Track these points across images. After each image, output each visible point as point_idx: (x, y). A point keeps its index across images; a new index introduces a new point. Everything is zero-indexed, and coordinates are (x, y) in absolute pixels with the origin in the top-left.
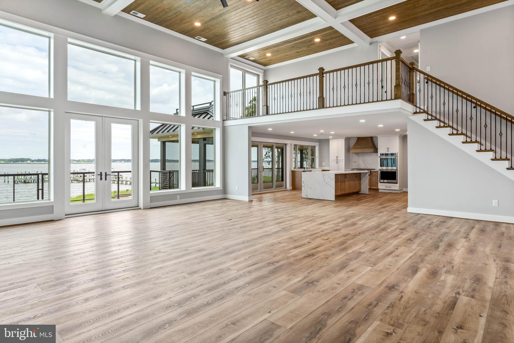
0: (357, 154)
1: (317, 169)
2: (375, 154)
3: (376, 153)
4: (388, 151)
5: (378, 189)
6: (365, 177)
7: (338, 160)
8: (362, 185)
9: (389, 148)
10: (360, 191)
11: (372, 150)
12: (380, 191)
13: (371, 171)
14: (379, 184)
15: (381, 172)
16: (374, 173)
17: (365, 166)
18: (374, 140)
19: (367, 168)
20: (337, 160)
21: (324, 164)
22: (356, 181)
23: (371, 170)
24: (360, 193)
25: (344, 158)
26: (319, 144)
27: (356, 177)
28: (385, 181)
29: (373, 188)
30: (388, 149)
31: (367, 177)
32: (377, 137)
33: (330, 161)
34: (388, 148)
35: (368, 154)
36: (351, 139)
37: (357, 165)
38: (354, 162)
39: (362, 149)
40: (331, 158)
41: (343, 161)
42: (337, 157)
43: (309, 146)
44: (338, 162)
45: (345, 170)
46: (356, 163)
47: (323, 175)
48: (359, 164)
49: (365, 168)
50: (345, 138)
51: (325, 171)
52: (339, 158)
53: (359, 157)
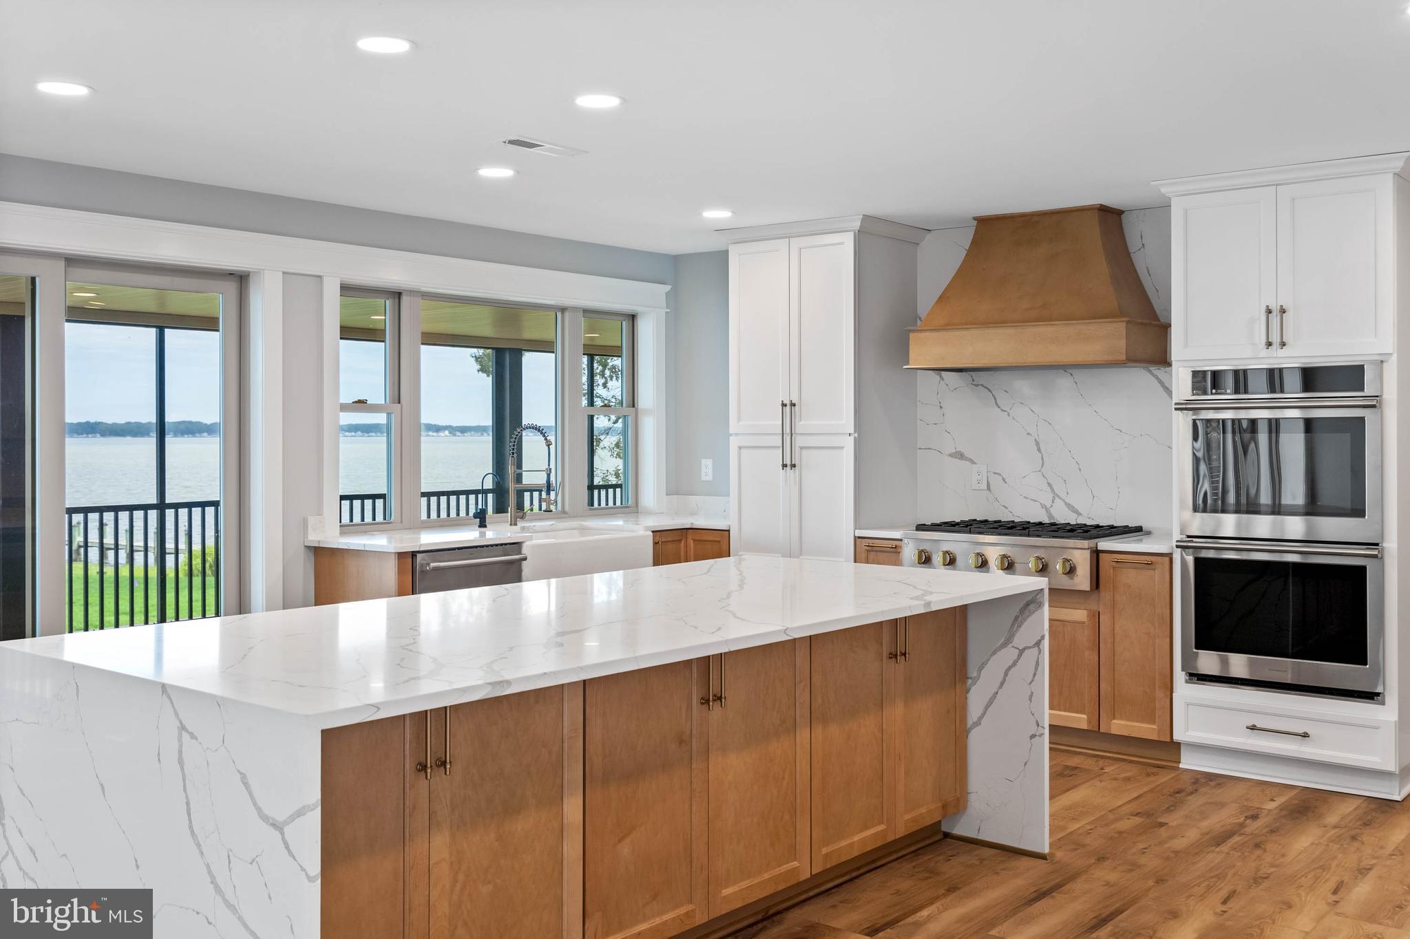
0: (982, 378)
1: (649, 513)
2: (1140, 378)
3: (1160, 372)
4: (1275, 338)
5: (1176, 746)
6: (1009, 654)
7: (800, 441)
8: (976, 741)
9: (1283, 311)
10: (956, 803)
11: (1109, 338)
12: (1189, 762)
13: (1096, 554)
14: (1184, 691)
15: (1199, 562)
16: (1130, 577)
17: (1046, 498)
18: (1133, 243)
19: (1073, 519)
20: (788, 433)
21: (707, 469)
22: (897, 712)
23: (1105, 544)
24: (958, 831)
25: (846, 419)
26: (673, 300)
27: (893, 656)
28: (1239, 664)
29: (1119, 726)
30: (1275, 320)
31: (1038, 644)
32: (1162, 209)
33: (734, 443)
34: (1276, 314)
35: (1080, 375)
36: (929, 237)
37: (977, 488)
38: (951, 455)
39: (1011, 331)
40: (739, 420)
41: (842, 448)
42: (793, 405)
43: (563, 310)
44: (795, 461)
45: (856, 531)
46: (973, 462)
47: (183, 727)
48: (999, 474)
49: (1047, 510)
50: (860, 227)
51: (690, 537)
52: (802, 423)
53: (999, 407)
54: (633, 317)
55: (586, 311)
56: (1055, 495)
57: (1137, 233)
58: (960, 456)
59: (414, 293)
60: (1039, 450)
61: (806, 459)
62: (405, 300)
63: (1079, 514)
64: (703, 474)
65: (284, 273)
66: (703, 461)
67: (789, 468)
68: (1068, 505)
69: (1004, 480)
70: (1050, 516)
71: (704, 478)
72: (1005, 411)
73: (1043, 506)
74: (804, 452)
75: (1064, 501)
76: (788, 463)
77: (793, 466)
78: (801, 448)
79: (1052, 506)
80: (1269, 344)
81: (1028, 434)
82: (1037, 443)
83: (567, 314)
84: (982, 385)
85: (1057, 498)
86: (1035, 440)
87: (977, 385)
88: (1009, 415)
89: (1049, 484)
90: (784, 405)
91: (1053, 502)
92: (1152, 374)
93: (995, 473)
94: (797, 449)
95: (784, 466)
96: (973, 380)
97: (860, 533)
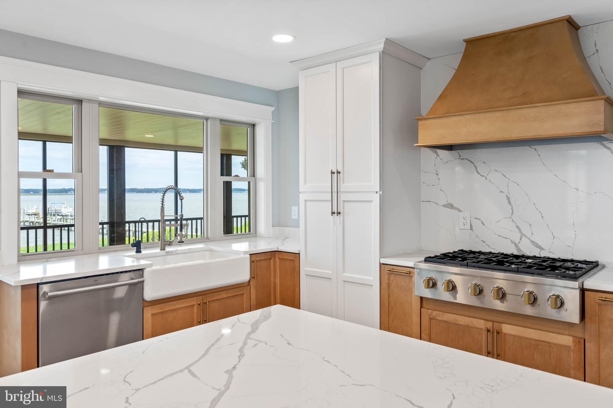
0: (465, 153)
1: (262, 238)
7: (343, 197)
13: (582, 292)
17: (515, 237)
20: (336, 191)
25: (375, 183)
26: (277, 116)
33: (302, 197)
36: (429, 63)
37: (464, 228)
38: (444, 206)
39: (498, 114)
40: (305, 183)
41: (371, 201)
42: (339, 173)
43: (207, 119)
44: (340, 210)
45: (381, 259)
46: (460, 211)
48: (479, 219)
49: (516, 245)
50: (383, 48)
51: (277, 256)
52: (343, 185)
53: (479, 173)
54: (253, 126)
55: (221, 120)
56: (522, 235)
57: (591, 42)
58: (450, 206)
60: (509, 203)
61: (347, 208)
62: (86, 104)
63: (542, 249)
64: (293, 215)
66: (293, 207)
67: (336, 214)
68: (533, 242)
69: (483, 223)
70: (519, 250)
71: (293, 217)
72: (483, 176)
73: (512, 242)
74: (346, 204)
75: (529, 239)
76: (336, 211)
77: (339, 213)
78: (344, 201)
79: (520, 242)
81: (501, 192)
82: (508, 198)
83: (209, 122)
84: (466, 159)
85: (524, 237)
86: (507, 196)
87: (463, 159)
88: (486, 179)
89: (517, 226)
90: (333, 173)
91: (521, 240)
92: (606, 147)
93: (476, 218)
94: (342, 202)
95: (333, 213)
96: (460, 156)
97: (383, 261)
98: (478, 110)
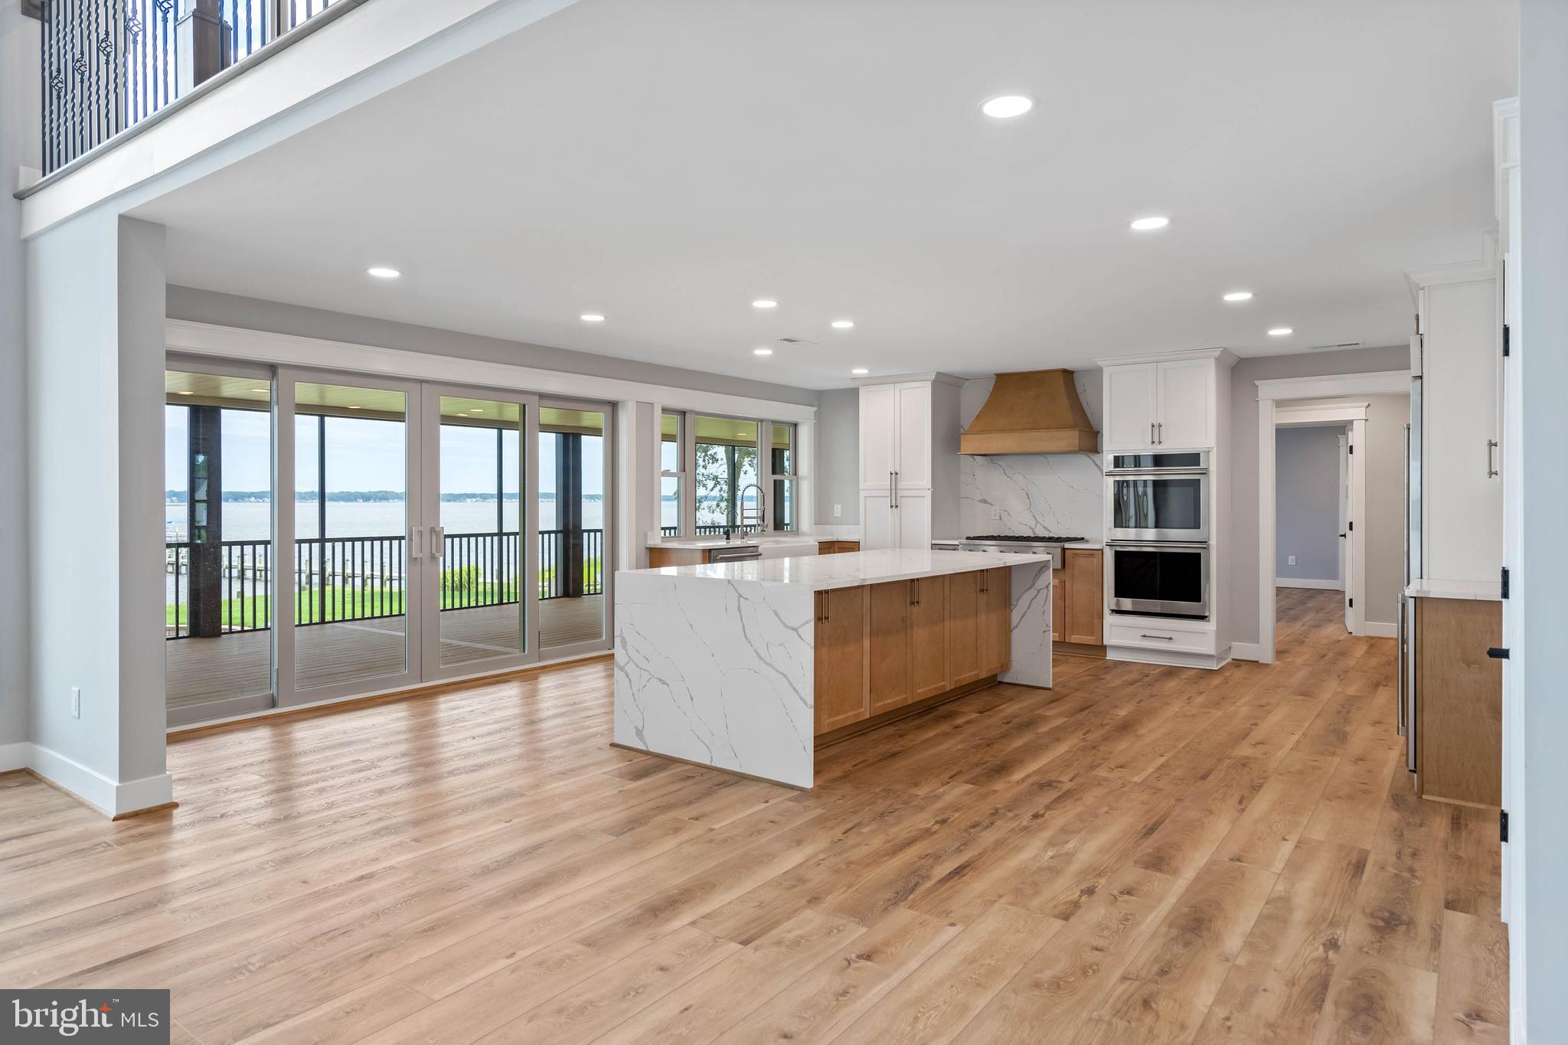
0: (997, 459)
1: (804, 534)
2: (1083, 460)
3: (1095, 457)
4: (1156, 440)
5: (1103, 648)
6: (1033, 592)
7: (900, 493)
8: (1016, 635)
9: (1160, 425)
10: (1005, 666)
11: (1070, 438)
12: (1111, 656)
13: (1064, 550)
14: (1109, 619)
15: (1116, 553)
16: (1082, 562)
17: (1032, 524)
18: (1079, 389)
19: (1047, 535)
20: (894, 488)
21: (838, 510)
22: (983, 618)
23: (1067, 545)
24: (1006, 680)
25: (926, 481)
26: (818, 416)
27: (982, 591)
29: (1075, 638)
30: (1156, 430)
31: (1047, 587)
32: (1096, 373)
33: (862, 494)
34: (1156, 427)
35: (1051, 458)
36: (967, 383)
38: (980, 501)
39: (1016, 434)
40: (865, 481)
41: (925, 496)
42: (897, 474)
43: (762, 421)
44: (899, 505)
45: (932, 541)
46: (992, 505)
47: (740, 596)
48: (1006, 511)
49: (1033, 530)
50: (934, 378)
51: (836, 546)
52: (901, 483)
53: (1006, 475)
54: (796, 425)
55: (774, 422)
56: (1037, 522)
57: (1081, 384)
58: (984, 501)
59: (692, 412)
60: (1028, 498)
61: (903, 502)
62: (688, 416)
63: (1050, 532)
64: (837, 512)
65: (637, 402)
66: (835, 506)
67: (894, 508)
68: (1044, 527)
69: (1009, 514)
70: (1035, 533)
71: (835, 515)
72: (1010, 477)
73: (1030, 528)
74: (903, 499)
75: (1042, 525)
76: (894, 505)
77: (897, 506)
78: (901, 497)
79: (1035, 528)
80: (1153, 442)
81: (1022, 489)
82: (1027, 494)
83: (764, 424)
84: (997, 463)
85: (1038, 524)
86: (1026, 492)
87: (994, 463)
88: (1012, 479)
89: (1034, 516)
90: (891, 474)
91: (1036, 526)
92: (1090, 457)
93: (1004, 511)
94: (899, 497)
95: (892, 507)
96: (992, 461)
97: (934, 542)
98: (1003, 431)
